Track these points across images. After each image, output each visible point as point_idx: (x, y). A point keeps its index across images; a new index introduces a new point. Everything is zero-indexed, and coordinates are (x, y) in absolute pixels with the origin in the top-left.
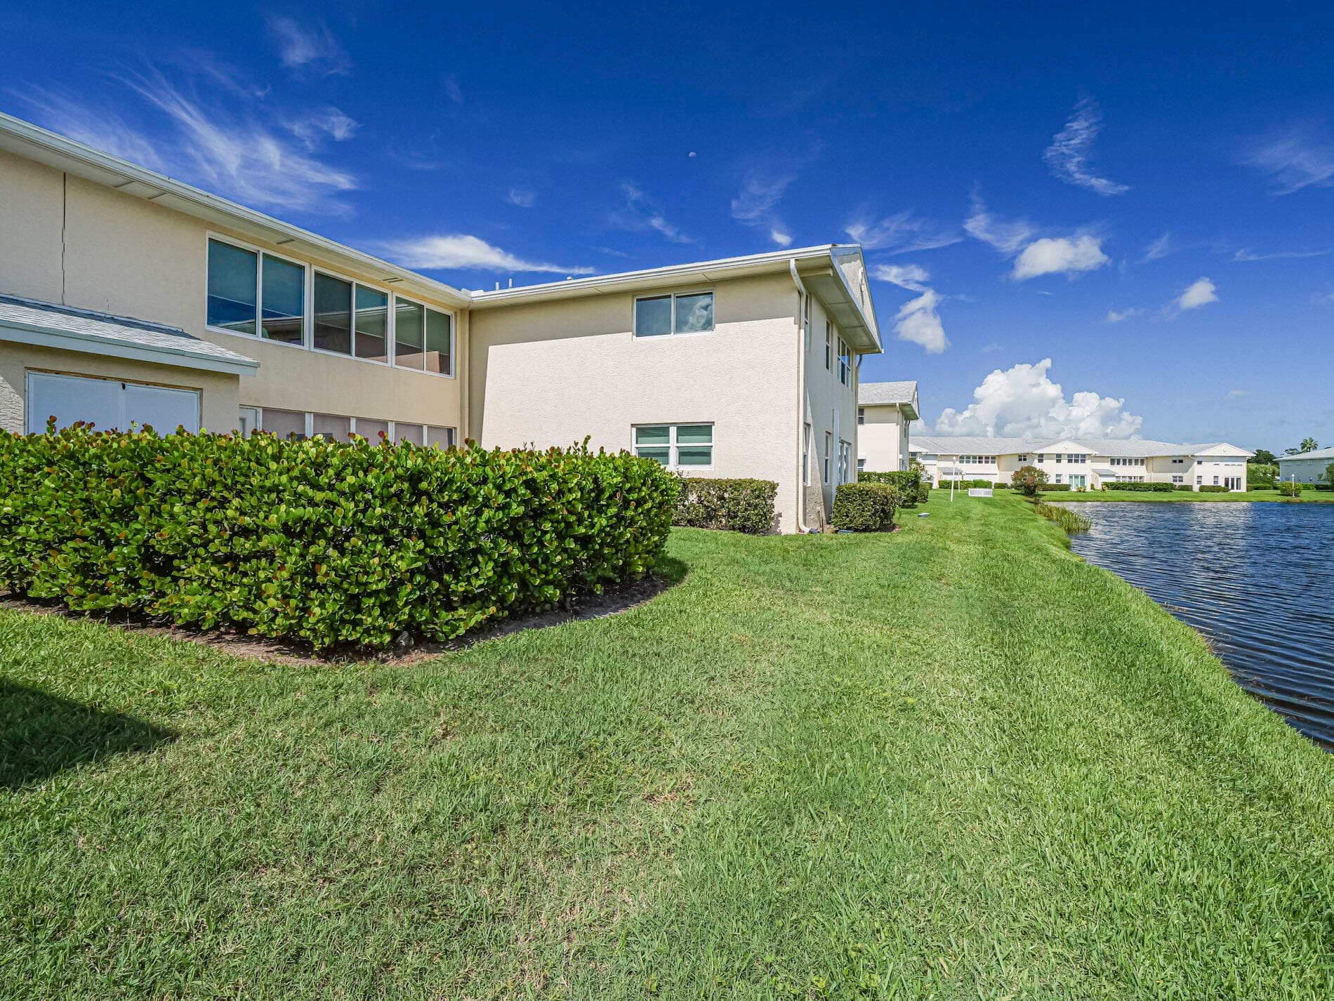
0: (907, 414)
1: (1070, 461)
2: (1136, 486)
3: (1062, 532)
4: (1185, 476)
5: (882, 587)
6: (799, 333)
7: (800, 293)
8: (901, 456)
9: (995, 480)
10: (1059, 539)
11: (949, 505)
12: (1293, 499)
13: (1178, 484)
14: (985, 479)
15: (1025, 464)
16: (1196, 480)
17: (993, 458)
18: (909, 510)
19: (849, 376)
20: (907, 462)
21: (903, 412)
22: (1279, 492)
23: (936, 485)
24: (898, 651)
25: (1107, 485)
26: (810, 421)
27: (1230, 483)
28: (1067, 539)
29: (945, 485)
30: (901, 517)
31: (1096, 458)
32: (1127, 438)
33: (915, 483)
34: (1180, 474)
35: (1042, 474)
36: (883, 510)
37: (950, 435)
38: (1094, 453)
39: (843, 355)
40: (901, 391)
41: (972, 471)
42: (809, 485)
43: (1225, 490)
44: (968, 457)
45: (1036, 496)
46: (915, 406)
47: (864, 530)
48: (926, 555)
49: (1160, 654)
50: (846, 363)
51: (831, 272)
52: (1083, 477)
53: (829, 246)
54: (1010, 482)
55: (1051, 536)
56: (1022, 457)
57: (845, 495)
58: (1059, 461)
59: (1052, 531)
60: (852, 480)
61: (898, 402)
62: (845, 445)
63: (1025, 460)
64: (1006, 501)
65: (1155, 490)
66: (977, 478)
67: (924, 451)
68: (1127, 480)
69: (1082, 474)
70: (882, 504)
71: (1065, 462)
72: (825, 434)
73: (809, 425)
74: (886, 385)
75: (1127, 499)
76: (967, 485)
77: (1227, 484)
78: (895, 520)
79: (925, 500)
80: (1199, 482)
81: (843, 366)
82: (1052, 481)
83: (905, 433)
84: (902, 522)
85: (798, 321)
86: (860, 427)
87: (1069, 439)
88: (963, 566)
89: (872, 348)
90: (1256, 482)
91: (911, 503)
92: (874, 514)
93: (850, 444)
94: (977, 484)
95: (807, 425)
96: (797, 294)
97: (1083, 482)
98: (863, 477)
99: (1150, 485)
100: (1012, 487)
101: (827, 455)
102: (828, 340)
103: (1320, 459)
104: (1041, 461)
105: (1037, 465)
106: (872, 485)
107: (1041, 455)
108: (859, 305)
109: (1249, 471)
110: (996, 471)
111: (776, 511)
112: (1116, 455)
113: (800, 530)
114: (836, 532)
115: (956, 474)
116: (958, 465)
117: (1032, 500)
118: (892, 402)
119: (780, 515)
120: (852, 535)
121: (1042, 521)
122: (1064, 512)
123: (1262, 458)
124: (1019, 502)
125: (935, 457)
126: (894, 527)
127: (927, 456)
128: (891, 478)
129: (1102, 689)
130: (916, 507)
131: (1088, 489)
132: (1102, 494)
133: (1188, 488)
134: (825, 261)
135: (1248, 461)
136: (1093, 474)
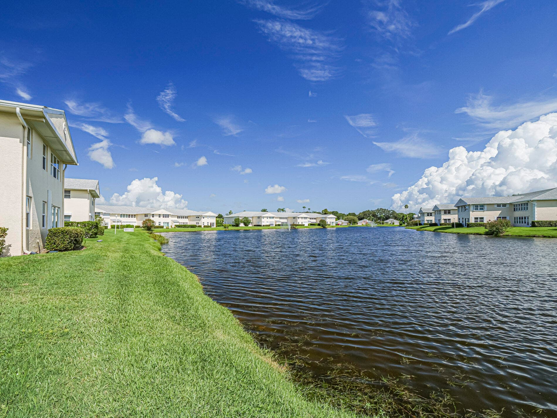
0: (93, 195)
1: (163, 217)
2: (185, 226)
3: (158, 244)
4: (199, 222)
5: (66, 277)
6: (23, 148)
7: (24, 127)
8: (90, 214)
9: (135, 224)
10: (157, 247)
11: (113, 236)
12: (227, 229)
13: (197, 225)
14: (131, 224)
15: (147, 218)
16: (202, 224)
17: (135, 215)
18: (93, 239)
19: (60, 175)
20: (94, 217)
21: (92, 194)
22: (223, 227)
23: (109, 227)
24: (67, 308)
25: (176, 226)
26: (31, 194)
27: (212, 224)
28: (161, 247)
29: (113, 227)
30: (87, 242)
31: (173, 216)
32: (183, 209)
33: (96, 227)
34: (198, 222)
35: (153, 222)
36: (76, 240)
37: (116, 205)
38: (172, 214)
39: (55, 163)
40: (91, 184)
41: (125, 221)
42: (31, 228)
43: (210, 227)
44: (124, 215)
45: (151, 230)
46: (97, 191)
47: (64, 250)
48: (94, 260)
49: (179, 286)
50: (57, 168)
51: (44, 121)
52: (168, 223)
53: (43, 107)
54: (141, 225)
55: (154, 246)
56: (146, 215)
57: (53, 234)
58: (160, 217)
59: (155, 244)
60: (61, 226)
61: (88, 189)
62: (56, 208)
63: (147, 216)
64: (139, 233)
65: (191, 227)
66: (128, 224)
67: (104, 212)
68: (183, 224)
69: (168, 222)
70: (75, 237)
71: (162, 217)
72: (42, 203)
73: (31, 197)
74: (82, 181)
75: (182, 231)
76: (123, 227)
77: (211, 225)
78: (83, 244)
79: (102, 234)
80: (203, 224)
81: (55, 169)
82: (157, 225)
83: (93, 203)
84: (87, 245)
85: (22, 140)
86: (66, 200)
87: (164, 209)
88: (111, 262)
89: (72, 162)
90: (219, 224)
91: (94, 236)
92: (70, 242)
93: (59, 208)
94: (128, 226)
95: (29, 198)
96: (22, 127)
97: (168, 225)
98: (67, 224)
99: (190, 226)
100: (142, 227)
101: (44, 213)
102: (44, 154)
103: (233, 217)
104: (153, 217)
105: (152, 218)
106: (70, 228)
107: (153, 215)
108: (63, 140)
109: (216, 220)
110: (136, 221)
111: (7, 244)
112: (179, 215)
113: (24, 253)
114: (48, 252)
115: (117, 222)
116: (119, 218)
117: (150, 232)
118: (85, 189)
119: (10, 246)
120: (56, 253)
121: (152, 240)
122: (160, 236)
123: (220, 216)
124: (144, 233)
125: (109, 214)
126: (83, 247)
127: (105, 214)
128: (84, 224)
129: (156, 303)
130: (97, 237)
131: (170, 227)
132: (175, 229)
133: (200, 226)
134: (41, 114)
135: (216, 218)
136: (171, 222)
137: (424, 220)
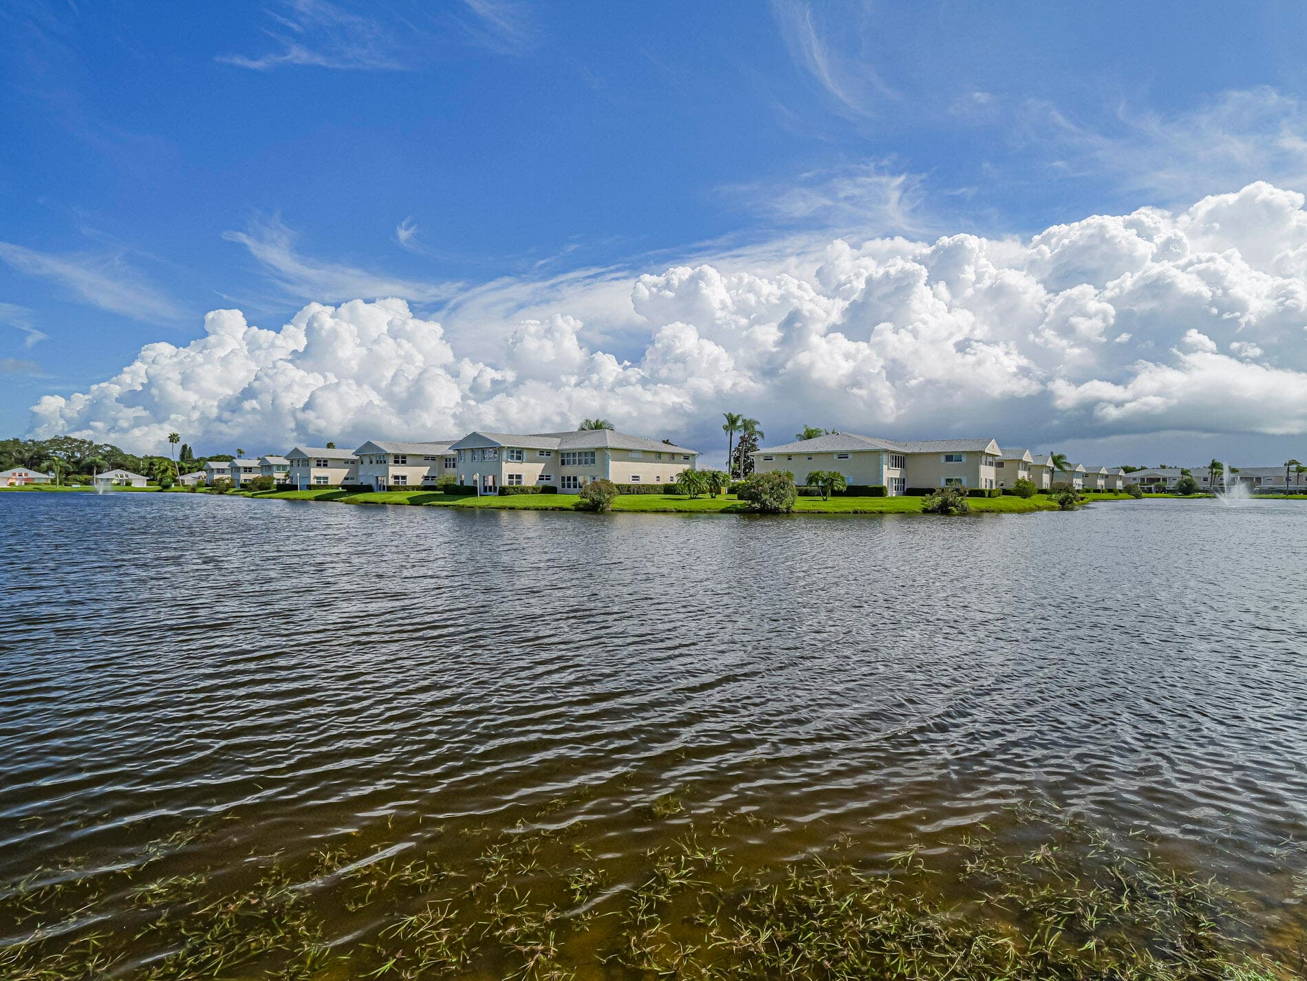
137: (309, 477)
